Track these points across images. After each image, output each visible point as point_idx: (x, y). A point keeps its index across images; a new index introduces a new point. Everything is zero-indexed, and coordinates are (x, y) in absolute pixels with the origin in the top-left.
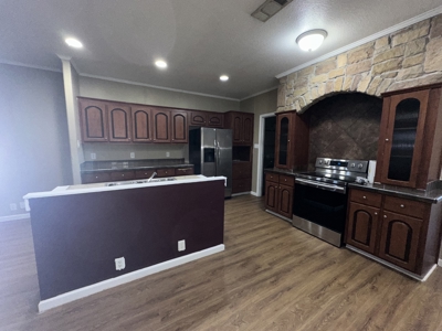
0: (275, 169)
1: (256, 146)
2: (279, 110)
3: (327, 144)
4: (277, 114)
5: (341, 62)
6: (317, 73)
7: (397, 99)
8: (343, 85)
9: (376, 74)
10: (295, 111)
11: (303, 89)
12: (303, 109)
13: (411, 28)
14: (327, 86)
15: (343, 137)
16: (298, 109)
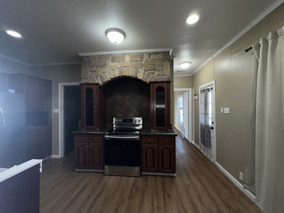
0: (83, 131)
1: (55, 111)
2: (84, 81)
3: (119, 108)
4: (82, 85)
5: (128, 59)
6: (112, 61)
7: (156, 86)
8: (130, 72)
9: (146, 71)
10: (98, 84)
11: (104, 69)
12: (104, 83)
13: (157, 53)
14: (120, 71)
15: (128, 103)
16: (101, 83)
